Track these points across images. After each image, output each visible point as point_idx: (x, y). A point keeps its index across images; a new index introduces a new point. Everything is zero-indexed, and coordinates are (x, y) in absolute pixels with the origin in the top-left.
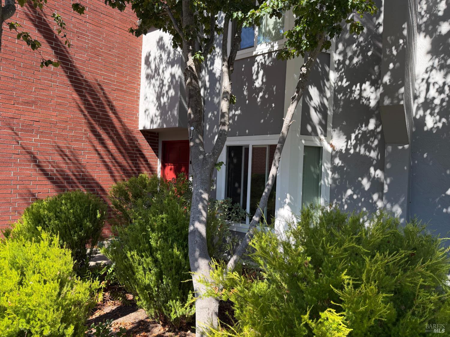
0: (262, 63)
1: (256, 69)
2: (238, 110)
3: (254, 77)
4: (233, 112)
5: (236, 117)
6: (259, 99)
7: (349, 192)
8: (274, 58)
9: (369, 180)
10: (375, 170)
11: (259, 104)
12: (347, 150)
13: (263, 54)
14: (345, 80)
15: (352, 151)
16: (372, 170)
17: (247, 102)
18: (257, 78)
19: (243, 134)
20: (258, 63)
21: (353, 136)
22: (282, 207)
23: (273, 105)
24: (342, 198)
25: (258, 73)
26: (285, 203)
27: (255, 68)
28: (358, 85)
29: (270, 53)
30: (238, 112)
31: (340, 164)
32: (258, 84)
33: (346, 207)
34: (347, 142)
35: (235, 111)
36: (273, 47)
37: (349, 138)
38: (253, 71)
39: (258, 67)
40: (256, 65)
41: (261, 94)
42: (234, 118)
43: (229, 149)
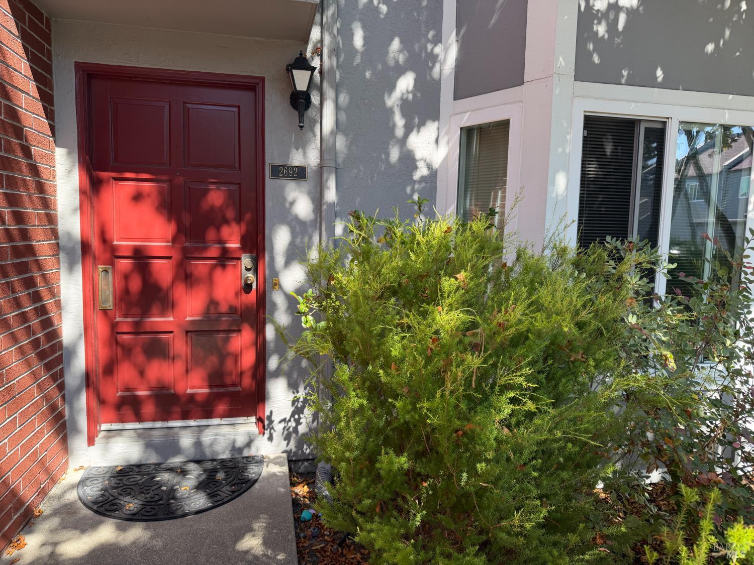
42: (612, 16)
43: (592, 123)
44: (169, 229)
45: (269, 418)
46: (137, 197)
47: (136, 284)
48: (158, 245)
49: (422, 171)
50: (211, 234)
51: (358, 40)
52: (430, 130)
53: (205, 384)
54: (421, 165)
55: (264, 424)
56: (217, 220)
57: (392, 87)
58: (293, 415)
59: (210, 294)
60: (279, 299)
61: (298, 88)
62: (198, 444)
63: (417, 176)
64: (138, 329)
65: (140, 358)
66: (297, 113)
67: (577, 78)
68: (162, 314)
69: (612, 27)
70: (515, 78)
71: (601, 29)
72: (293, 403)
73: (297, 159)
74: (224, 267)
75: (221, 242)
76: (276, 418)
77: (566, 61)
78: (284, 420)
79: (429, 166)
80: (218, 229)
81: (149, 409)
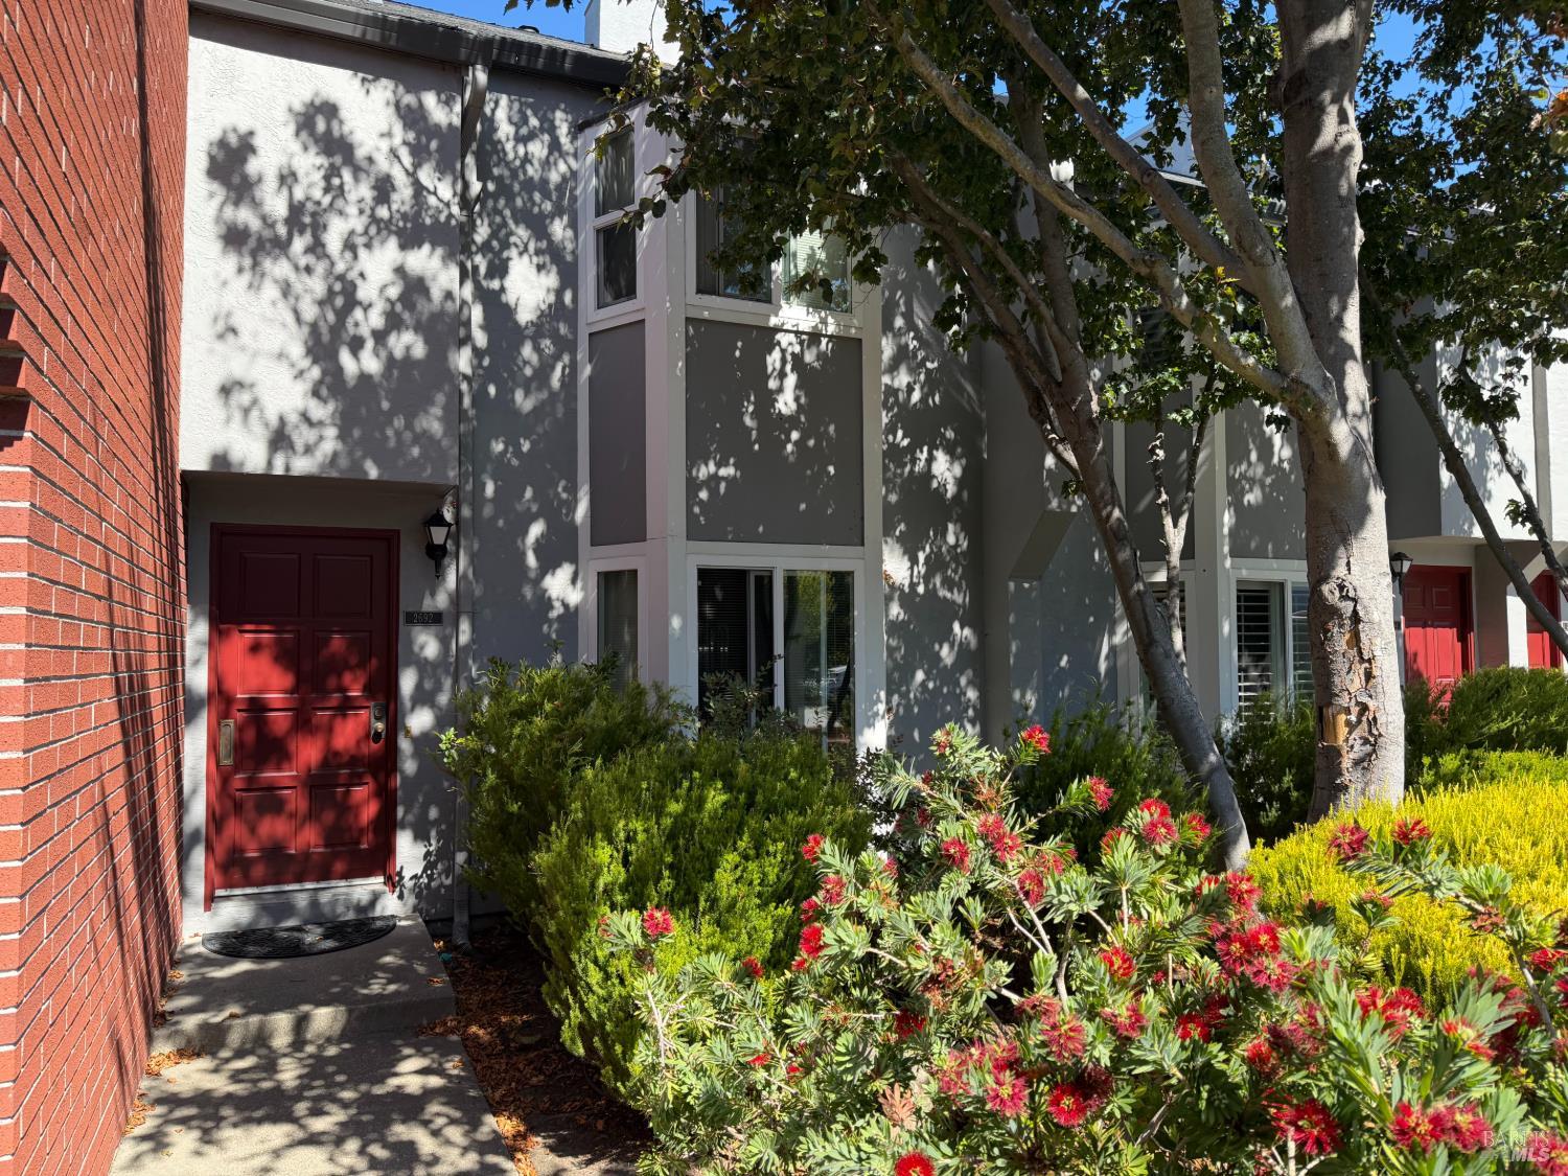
0: (793, 354)
1: (778, 365)
2: (727, 465)
3: (773, 384)
4: (712, 468)
5: (723, 486)
6: (790, 447)
7: (920, 676)
8: (825, 353)
9: (952, 647)
10: (962, 628)
11: (791, 459)
12: (913, 586)
13: (797, 333)
14: (900, 433)
15: (921, 589)
16: (956, 627)
17: (756, 447)
18: (780, 390)
19: (747, 536)
20: (783, 351)
21: (921, 557)
22: (871, 725)
23: (831, 469)
24: (908, 691)
25: (782, 375)
26: (877, 714)
27: (773, 360)
28: (925, 449)
29: (814, 337)
30: (728, 471)
31: (901, 617)
32: (786, 403)
33: (916, 710)
34: (912, 568)
35: (719, 465)
36: (824, 322)
37: (914, 561)
38: (770, 369)
39: (784, 361)
40: (776, 355)
41: (795, 435)
42: (713, 484)
43: (707, 576)
44: (288, 680)
45: (399, 874)
46: (255, 648)
47: (250, 735)
48: (274, 697)
49: (557, 611)
50: (332, 682)
51: (490, 489)
52: (565, 572)
53: (321, 842)
54: (557, 604)
55: (393, 881)
56: (338, 667)
57: (525, 532)
58: (424, 871)
59: (328, 743)
60: (405, 745)
61: (436, 542)
62: (314, 904)
63: (554, 614)
64: (251, 785)
65: (252, 815)
66: (433, 563)
67: (689, 538)
68: (279, 769)
69: (713, 492)
70: (639, 535)
71: (703, 495)
72: (425, 857)
73: (428, 605)
74: (345, 716)
75: (343, 690)
76: (407, 874)
77: (677, 521)
78: (415, 877)
79: (565, 605)
80: (340, 676)
81: (258, 871)
